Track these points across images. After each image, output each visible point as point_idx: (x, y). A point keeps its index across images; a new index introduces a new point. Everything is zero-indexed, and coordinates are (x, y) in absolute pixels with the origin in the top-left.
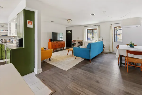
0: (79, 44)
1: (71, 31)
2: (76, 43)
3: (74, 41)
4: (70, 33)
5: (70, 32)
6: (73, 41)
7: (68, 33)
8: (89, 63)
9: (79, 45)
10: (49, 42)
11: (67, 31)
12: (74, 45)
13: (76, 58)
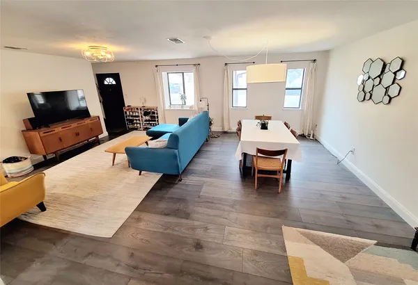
0: (147, 118)
1: (116, 77)
2: (138, 116)
3: (130, 108)
4: (114, 83)
5: (111, 80)
6: (128, 110)
7: (106, 83)
8: (176, 184)
9: (149, 121)
10: (28, 130)
11: (100, 78)
12: (133, 120)
13: (140, 174)
